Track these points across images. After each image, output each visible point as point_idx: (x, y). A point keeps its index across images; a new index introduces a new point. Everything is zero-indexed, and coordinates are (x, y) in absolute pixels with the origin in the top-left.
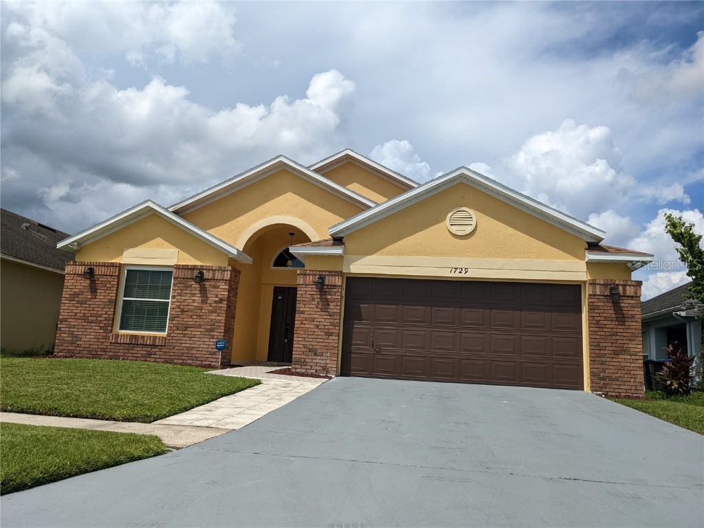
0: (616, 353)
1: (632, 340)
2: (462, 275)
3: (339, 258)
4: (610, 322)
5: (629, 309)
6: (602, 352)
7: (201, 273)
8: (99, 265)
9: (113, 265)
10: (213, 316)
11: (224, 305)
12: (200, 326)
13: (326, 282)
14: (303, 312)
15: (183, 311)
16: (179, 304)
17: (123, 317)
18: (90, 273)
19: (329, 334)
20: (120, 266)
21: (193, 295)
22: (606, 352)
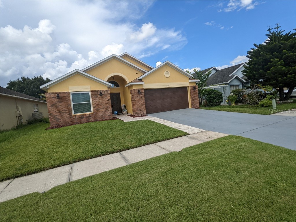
2: (168, 87)
3: (142, 85)
7: (101, 92)
8: (61, 93)
9: (66, 93)
10: (108, 105)
11: (110, 101)
12: (104, 108)
15: (97, 104)
16: (95, 103)
18: (58, 96)
19: (143, 105)
20: (68, 93)
21: (99, 99)
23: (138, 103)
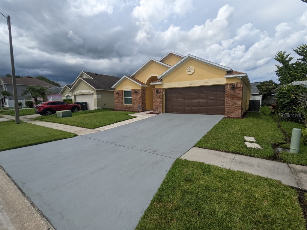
0: (233, 105)
1: (238, 101)
2: (191, 86)
3: (161, 85)
4: (231, 96)
5: (238, 91)
6: (229, 105)
7: (136, 91)
8: (120, 91)
9: (121, 91)
10: (140, 101)
11: (141, 98)
13: (159, 91)
14: (155, 99)
15: (134, 100)
17: (125, 102)
18: (118, 93)
20: (122, 91)
21: (135, 96)
22: (230, 105)
23: (156, 102)
